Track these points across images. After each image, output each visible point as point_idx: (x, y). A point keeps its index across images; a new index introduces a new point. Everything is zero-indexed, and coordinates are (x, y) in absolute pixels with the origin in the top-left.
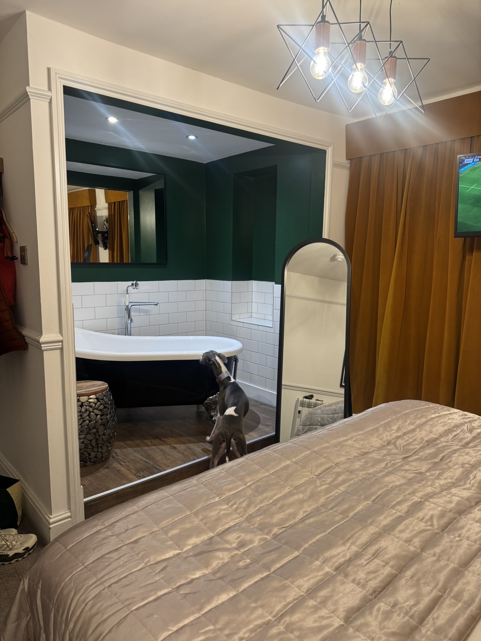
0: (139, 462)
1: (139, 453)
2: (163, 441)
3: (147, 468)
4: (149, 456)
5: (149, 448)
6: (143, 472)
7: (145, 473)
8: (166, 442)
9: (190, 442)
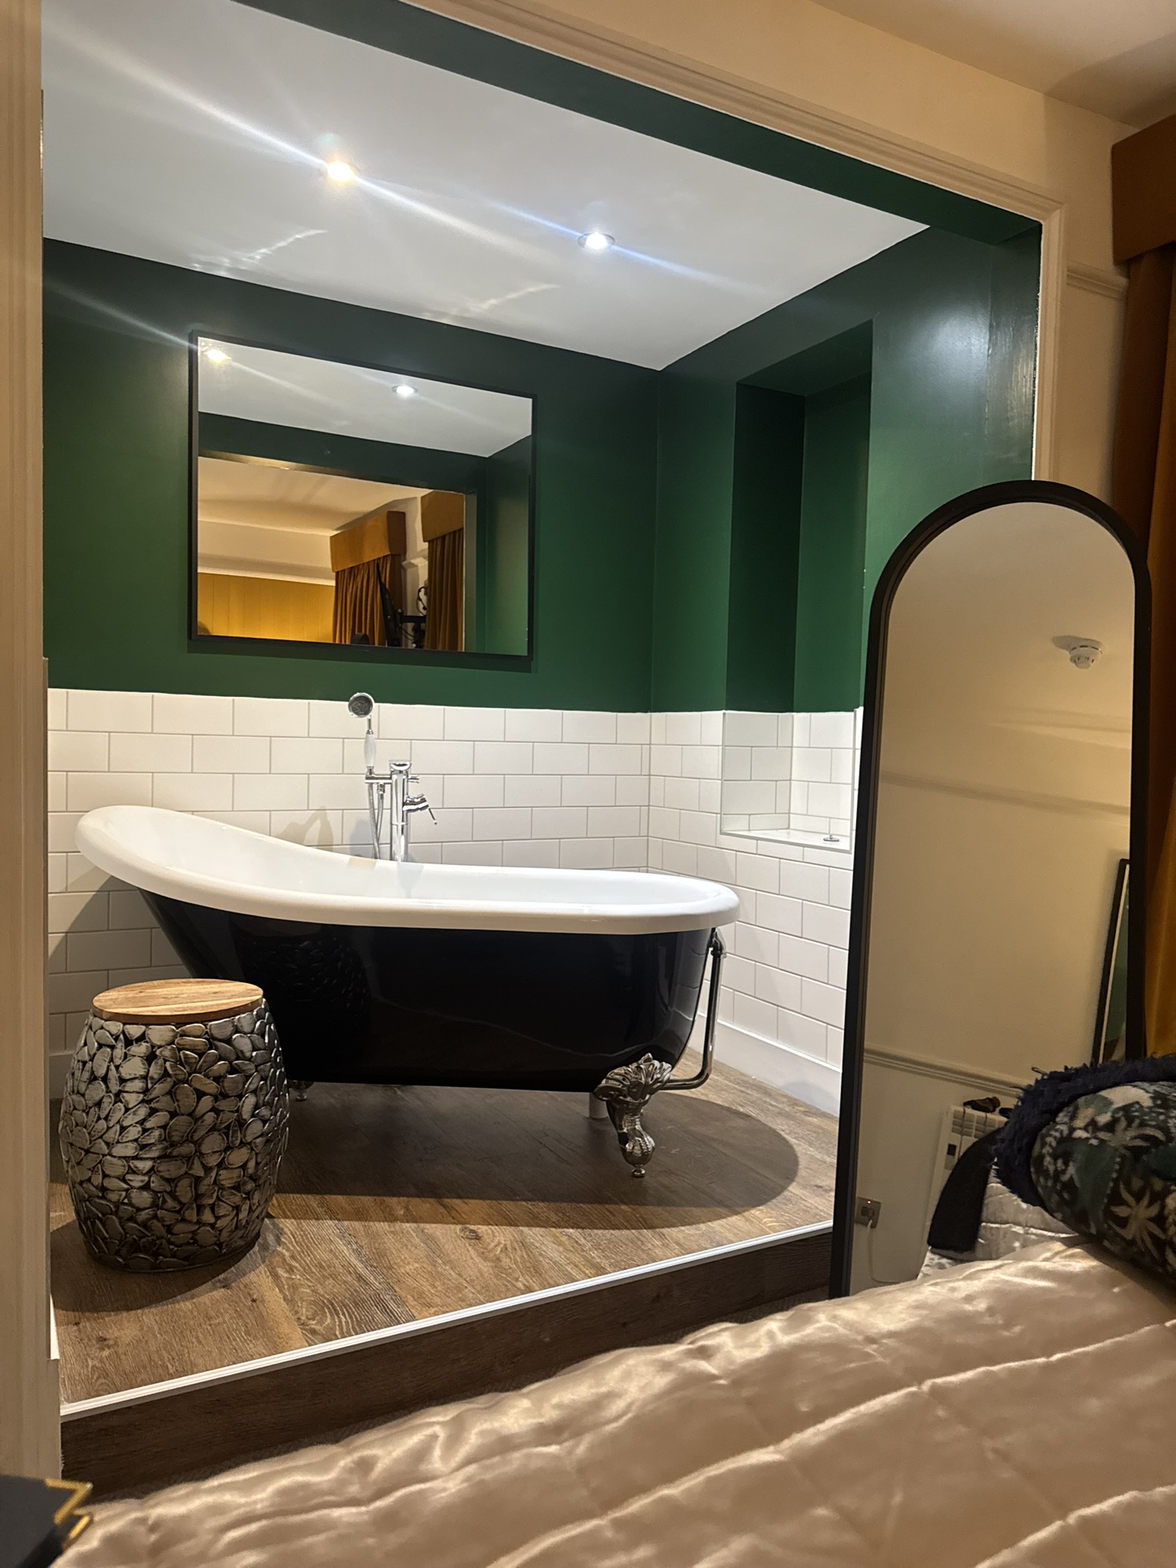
0: (334, 1276)
1: (353, 1240)
2: (445, 1206)
3: (355, 1302)
4: (378, 1260)
5: (393, 1229)
6: (333, 1319)
7: (340, 1322)
8: (454, 1213)
9: (535, 1221)
